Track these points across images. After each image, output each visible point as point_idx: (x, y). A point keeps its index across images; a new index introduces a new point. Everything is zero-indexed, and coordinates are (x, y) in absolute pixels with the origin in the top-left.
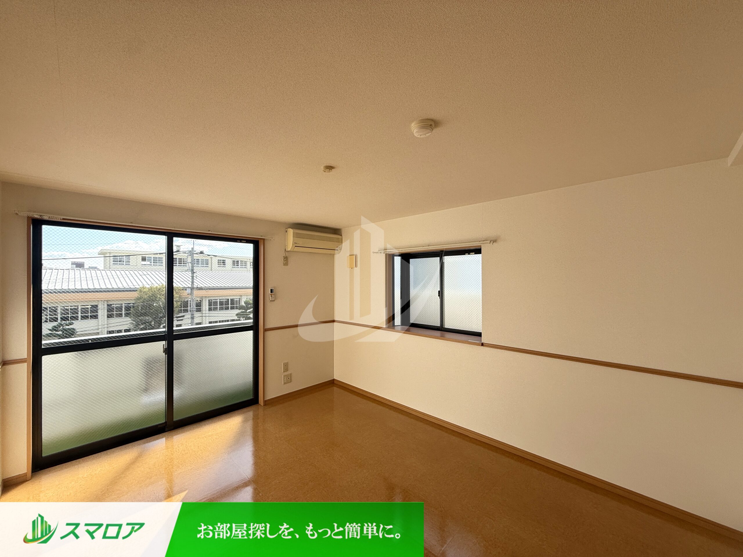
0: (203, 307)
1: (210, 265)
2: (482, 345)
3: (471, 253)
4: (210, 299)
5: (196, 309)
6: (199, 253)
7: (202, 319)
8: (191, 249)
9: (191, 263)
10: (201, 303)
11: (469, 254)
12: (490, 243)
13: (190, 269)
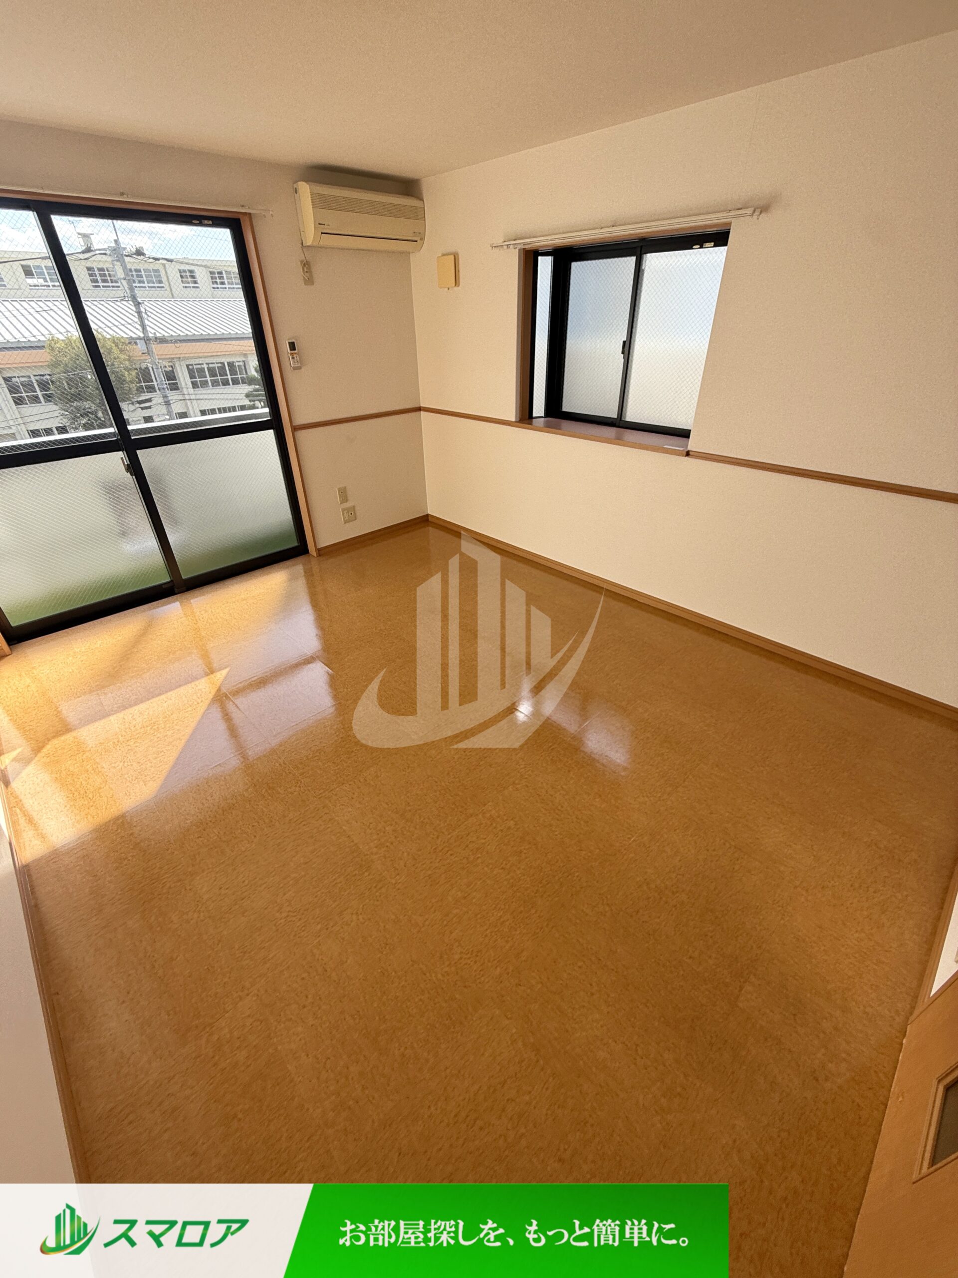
0: (180, 380)
1: (165, 284)
2: (688, 454)
3: (707, 245)
4: (188, 363)
5: (169, 384)
6: (135, 254)
7: (186, 405)
8: (113, 245)
9: (125, 279)
10: (173, 371)
11: (701, 247)
12: (752, 215)
13: (130, 296)
